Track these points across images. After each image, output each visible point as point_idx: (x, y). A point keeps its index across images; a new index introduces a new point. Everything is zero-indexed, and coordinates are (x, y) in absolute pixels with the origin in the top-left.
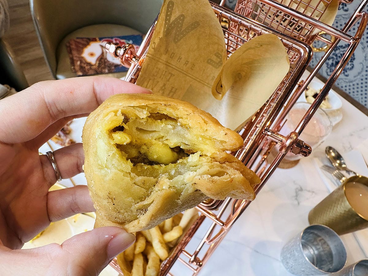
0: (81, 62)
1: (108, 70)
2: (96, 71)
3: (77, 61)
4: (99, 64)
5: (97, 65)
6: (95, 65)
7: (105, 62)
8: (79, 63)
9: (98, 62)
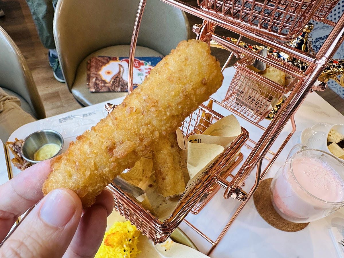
0: (97, 79)
1: (121, 89)
2: (109, 89)
3: (93, 78)
4: (114, 82)
5: (111, 83)
6: (110, 83)
7: (120, 81)
8: (94, 79)
9: (113, 80)
